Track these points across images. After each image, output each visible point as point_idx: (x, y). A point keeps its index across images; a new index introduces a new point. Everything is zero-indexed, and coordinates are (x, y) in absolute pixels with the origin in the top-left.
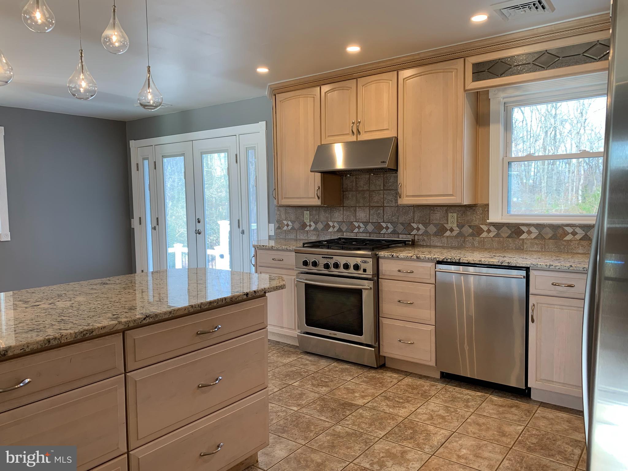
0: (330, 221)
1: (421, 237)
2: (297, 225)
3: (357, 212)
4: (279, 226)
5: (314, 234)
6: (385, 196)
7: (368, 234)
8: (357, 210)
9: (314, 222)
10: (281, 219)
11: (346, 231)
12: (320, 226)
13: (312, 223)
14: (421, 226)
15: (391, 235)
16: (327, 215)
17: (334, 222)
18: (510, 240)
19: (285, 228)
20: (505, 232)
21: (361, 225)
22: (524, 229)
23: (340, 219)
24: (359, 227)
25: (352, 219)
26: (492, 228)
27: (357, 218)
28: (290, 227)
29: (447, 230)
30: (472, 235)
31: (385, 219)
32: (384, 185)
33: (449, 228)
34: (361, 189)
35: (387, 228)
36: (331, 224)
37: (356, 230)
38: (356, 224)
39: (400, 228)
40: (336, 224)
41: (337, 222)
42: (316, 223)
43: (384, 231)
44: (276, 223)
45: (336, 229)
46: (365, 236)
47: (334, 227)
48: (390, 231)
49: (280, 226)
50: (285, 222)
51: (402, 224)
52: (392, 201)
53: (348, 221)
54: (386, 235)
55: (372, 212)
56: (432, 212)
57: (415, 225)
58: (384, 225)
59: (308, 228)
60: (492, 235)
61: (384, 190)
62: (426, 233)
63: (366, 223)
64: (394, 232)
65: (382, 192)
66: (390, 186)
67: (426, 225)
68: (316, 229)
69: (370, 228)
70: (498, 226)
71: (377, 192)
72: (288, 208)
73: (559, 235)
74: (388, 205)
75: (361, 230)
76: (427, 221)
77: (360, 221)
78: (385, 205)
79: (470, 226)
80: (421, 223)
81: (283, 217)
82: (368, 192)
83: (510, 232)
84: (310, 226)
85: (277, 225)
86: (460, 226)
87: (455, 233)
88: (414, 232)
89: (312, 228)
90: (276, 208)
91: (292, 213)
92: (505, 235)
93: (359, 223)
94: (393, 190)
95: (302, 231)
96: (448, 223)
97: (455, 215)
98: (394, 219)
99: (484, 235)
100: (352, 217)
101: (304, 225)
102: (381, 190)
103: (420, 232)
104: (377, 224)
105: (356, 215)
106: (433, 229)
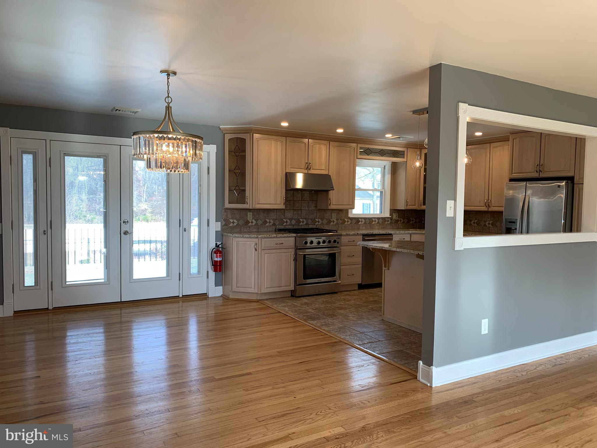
1: (320, 226)
2: (241, 223)
4: (225, 223)
5: (255, 228)
6: (302, 204)
7: (292, 226)
9: (255, 220)
10: (227, 219)
11: (278, 225)
12: (260, 222)
13: (254, 221)
14: (320, 220)
15: (305, 226)
16: (265, 215)
17: (270, 219)
18: (355, 225)
19: (231, 225)
20: (354, 222)
21: (288, 221)
22: (360, 220)
23: (275, 218)
24: (287, 222)
25: (282, 217)
26: (349, 220)
28: (235, 224)
30: (342, 223)
31: (302, 217)
32: (302, 198)
33: (332, 221)
34: (289, 199)
35: (303, 222)
36: (268, 220)
37: (285, 224)
38: (285, 220)
39: (310, 222)
40: (271, 221)
41: (273, 219)
42: (256, 220)
43: (301, 224)
44: (223, 221)
45: (271, 224)
46: (290, 227)
47: (270, 222)
48: (304, 223)
49: (227, 223)
50: (231, 221)
51: (311, 219)
52: (306, 207)
53: (279, 218)
54: (302, 226)
55: (294, 213)
56: (325, 213)
57: (317, 220)
58: (301, 220)
59: (250, 224)
60: (349, 223)
61: (302, 200)
62: (322, 224)
63: (291, 219)
64: (307, 224)
65: (300, 201)
66: (305, 198)
67: (322, 219)
68: (256, 224)
69: (293, 222)
70: (352, 219)
71: (297, 201)
72: (234, 211)
73: (371, 222)
74: (304, 209)
75: (288, 224)
76: (323, 218)
77: (287, 218)
78: (302, 209)
79: (341, 220)
80: (320, 219)
81: (229, 216)
82: (292, 201)
83: (355, 221)
84: (252, 222)
85: (224, 223)
86: (337, 220)
87: (335, 223)
88: (317, 223)
89: (254, 224)
90: (223, 210)
91: (237, 214)
92: (353, 223)
94: (306, 201)
95: (245, 226)
96: (332, 218)
97: (335, 214)
98: (307, 217)
99: (346, 223)
101: (247, 222)
102: (300, 200)
103: (320, 223)
104: (297, 220)
105: (285, 215)
106: (325, 221)
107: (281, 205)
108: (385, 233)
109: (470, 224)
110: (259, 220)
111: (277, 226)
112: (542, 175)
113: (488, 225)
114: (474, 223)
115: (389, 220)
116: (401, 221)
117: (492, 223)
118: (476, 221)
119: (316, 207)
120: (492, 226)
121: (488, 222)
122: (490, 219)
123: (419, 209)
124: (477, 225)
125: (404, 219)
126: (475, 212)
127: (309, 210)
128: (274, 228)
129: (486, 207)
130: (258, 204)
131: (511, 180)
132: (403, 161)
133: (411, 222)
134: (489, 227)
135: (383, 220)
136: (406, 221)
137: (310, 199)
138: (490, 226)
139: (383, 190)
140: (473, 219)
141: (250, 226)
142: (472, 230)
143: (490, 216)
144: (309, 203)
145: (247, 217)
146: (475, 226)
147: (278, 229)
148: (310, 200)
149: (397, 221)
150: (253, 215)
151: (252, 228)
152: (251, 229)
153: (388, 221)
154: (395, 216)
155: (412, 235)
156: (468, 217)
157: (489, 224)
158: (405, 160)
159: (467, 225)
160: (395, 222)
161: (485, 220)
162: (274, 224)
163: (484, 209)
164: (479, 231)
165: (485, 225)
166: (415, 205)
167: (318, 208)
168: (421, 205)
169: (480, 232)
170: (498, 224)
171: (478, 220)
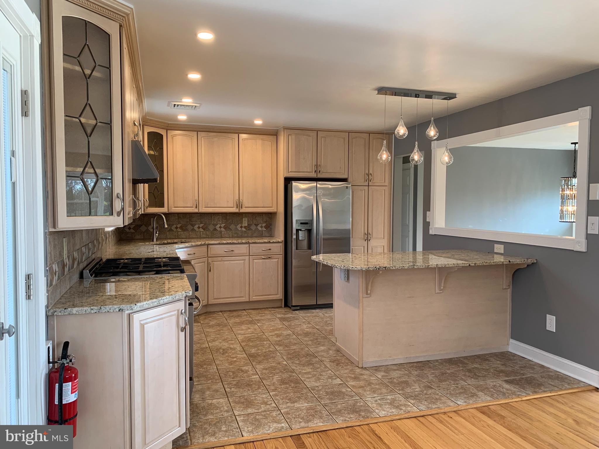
0: (74, 251)
1: (96, 254)
2: (60, 269)
3: (83, 232)
5: (69, 279)
10: (51, 263)
12: (71, 262)
16: (73, 241)
23: (78, 247)
24: (84, 253)
27: (83, 241)
35: (90, 249)
37: (83, 258)
39: (93, 247)
40: (77, 255)
45: (77, 263)
49: (52, 278)
50: (54, 268)
68: (69, 269)
69: (87, 252)
72: (55, 237)
77: (84, 245)
81: (53, 255)
84: (66, 265)
85: (49, 278)
88: (95, 250)
91: (57, 246)
95: (63, 279)
109: (193, 230)
112: (320, 176)
113: (219, 229)
114: (199, 228)
117: (225, 226)
118: (201, 225)
120: (225, 230)
121: (219, 226)
122: (222, 222)
124: (204, 229)
126: (199, 214)
128: (79, 272)
129: (237, 208)
134: (221, 232)
138: (223, 229)
140: (196, 223)
143: (222, 218)
146: (200, 231)
151: (67, 281)
152: (66, 284)
156: (188, 220)
157: (220, 227)
159: (188, 231)
161: (215, 223)
163: (234, 210)
164: (207, 237)
165: (215, 229)
170: (232, 227)
171: (205, 224)
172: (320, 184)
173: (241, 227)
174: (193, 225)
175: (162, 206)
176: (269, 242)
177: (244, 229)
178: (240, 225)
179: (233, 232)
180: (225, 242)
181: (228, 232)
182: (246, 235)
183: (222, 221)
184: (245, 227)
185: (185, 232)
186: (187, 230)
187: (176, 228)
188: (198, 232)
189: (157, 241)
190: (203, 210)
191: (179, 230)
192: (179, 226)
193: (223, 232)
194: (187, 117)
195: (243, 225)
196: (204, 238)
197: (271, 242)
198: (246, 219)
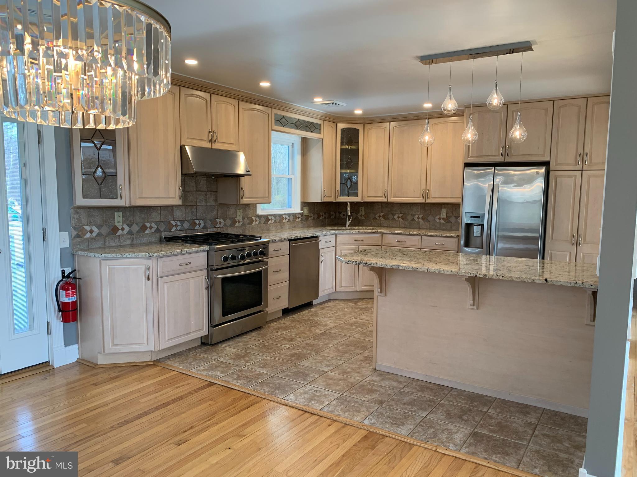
0: (146, 222)
1: (222, 229)
2: (105, 230)
3: (174, 211)
4: (77, 234)
5: (129, 238)
6: (197, 196)
7: (185, 231)
8: (174, 209)
9: (127, 225)
10: (80, 225)
11: (164, 231)
12: (135, 228)
13: (125, 226)
14: (222, 221)
15: (203, 230)
16: (143, 216)
17: (151, 222)
18: (264, 225)
19: (88, 235)
20: (263, 220)
21: (179, 223)
22: (269, 218)
23: (158, 219)
24: (176, 226)
25: (170, 218)
26: (257, 219)
27: (174, 217)
28: (94, 234)
29: (236, 222)
30: (249, 224)
31: (198, 216)
32: (196, 187)
33: (237, 221)
35: (200, 224)
36: (148, 225)
37: (174, 229)
38: (174, 223)
39: (209, 223)
40: (153, 225)
41: (155, 222)
42: (130, 225)
43: (197, 227)
44: (73, 230)
45: (153, 230)
46: (182, 233)
47: (151, 228)
48: (201, 226)
49: (80, 233)
50: (88, 228)
51: (210, 220)
52: (202, 201)
53: (166, 220)
54: (198, 231)
55: (187, 211)
56: (228, 209)
57: (218, 220)
58: (197, 222)
59: (120, 232)
60: (257, 223)
61: (197, 191)
62: (224, 226)
63: (182, 221)
64: (205, 227)
65: (194, 192)
66: (201, 187)
67: (225, 219)
68: (130, 232)
69: (186, 225)
70: (260, 217)
71: (191, 193)
72: (92, 210)
73: (281, 220)
74: (200, 204)
75: (179, 228)
76: (226, 216)
77: (177, 220)
78: (198, 204)
79: (248, 218)
80: (222, 218)
81: (84, 220)
84: (123, 229)
85: (74, 233)
86: (243, 219)
87: (240, 224)
88: (218, 226)
89: (126, 231)
90: (72, 210)
91: (97, 216)
92: (263, 222)
93: (176, 222)
95: (112, 237)
96: (237, 217)
97: (241, 210)
98: (205, 216)
99: (254, 223)
100: (170, 217)
101: (115, 229)
103: (221, 225)
104: (192, 221)
105: (173, 214)
106: (229, 222)
107: (175, 200)
108: (313, 236)
109: (393, 219)
110: (135, 224)
111: (163, 233)
112: (509, 160)
113: (417, 220)
114: (398, 217)
115: (300, 216)
116: (311, 217)
117: (422, 216)
118: (401, 215)
119: (216, 200)
120: (422, 221)
121: (417, 216)
123: (335, 201)
124: (403, 219)
125: (314, 214)
127: (206, 205)
128: (158, 237)
129: (423, 198)
130: (140, 198)
131: (467, 165)
132: (318, 138)
133: (321, 218)
134: (418, 223)
135: (293, 217)
136: (316, 216)
137: (208, 189)
138: (421, 220)
139: (292, 177)
140: (396, 212)
141: (119, 236)
142: (396, 226)
143: (421, 209)
144: (206, 195)
145: (115, 221)
147: (165, 238)
148: (208, 191)
149: (307, 217)
150: (123, 217)
151: (124, 239)
152: (122, 241)
153: (299, 218)
154: (306, 212)
155: (338, 235)
156: (389, 210)
157: (418, 218)
158: (320, 136)
160: (306, 219)
161: (413, 213)
162: (158, 230)
163: (420, 200)
165: (413, 220)
166: (331, 197)
167: (221, 201)
168: (338, 197)
169: (407, 228)
170: (430, 218)
171: (404, 214)
172: (498, 170)
173: (440, 219)
174: (394, 215)
175: (356, 195)
176: (442, 236)
177: (442, 221)
178: (438, 217)
179: (431, 223)
180: (397, 232)
181: (426, 223)
182: (444, 228)
183: (420, 211)
184: (444, 219)
185: (387, 221)
186: (388, 219)
187: (380, 216)
188: (397, 221)
189: (349, 227)
190: (392, 199)
191: (381, 218)
192: (382, 214)
193: (420, 223)
194: (363, 112)
195: (442, 217)
196: (403, 228)
197: (444, 236)
198: (446, 210)
